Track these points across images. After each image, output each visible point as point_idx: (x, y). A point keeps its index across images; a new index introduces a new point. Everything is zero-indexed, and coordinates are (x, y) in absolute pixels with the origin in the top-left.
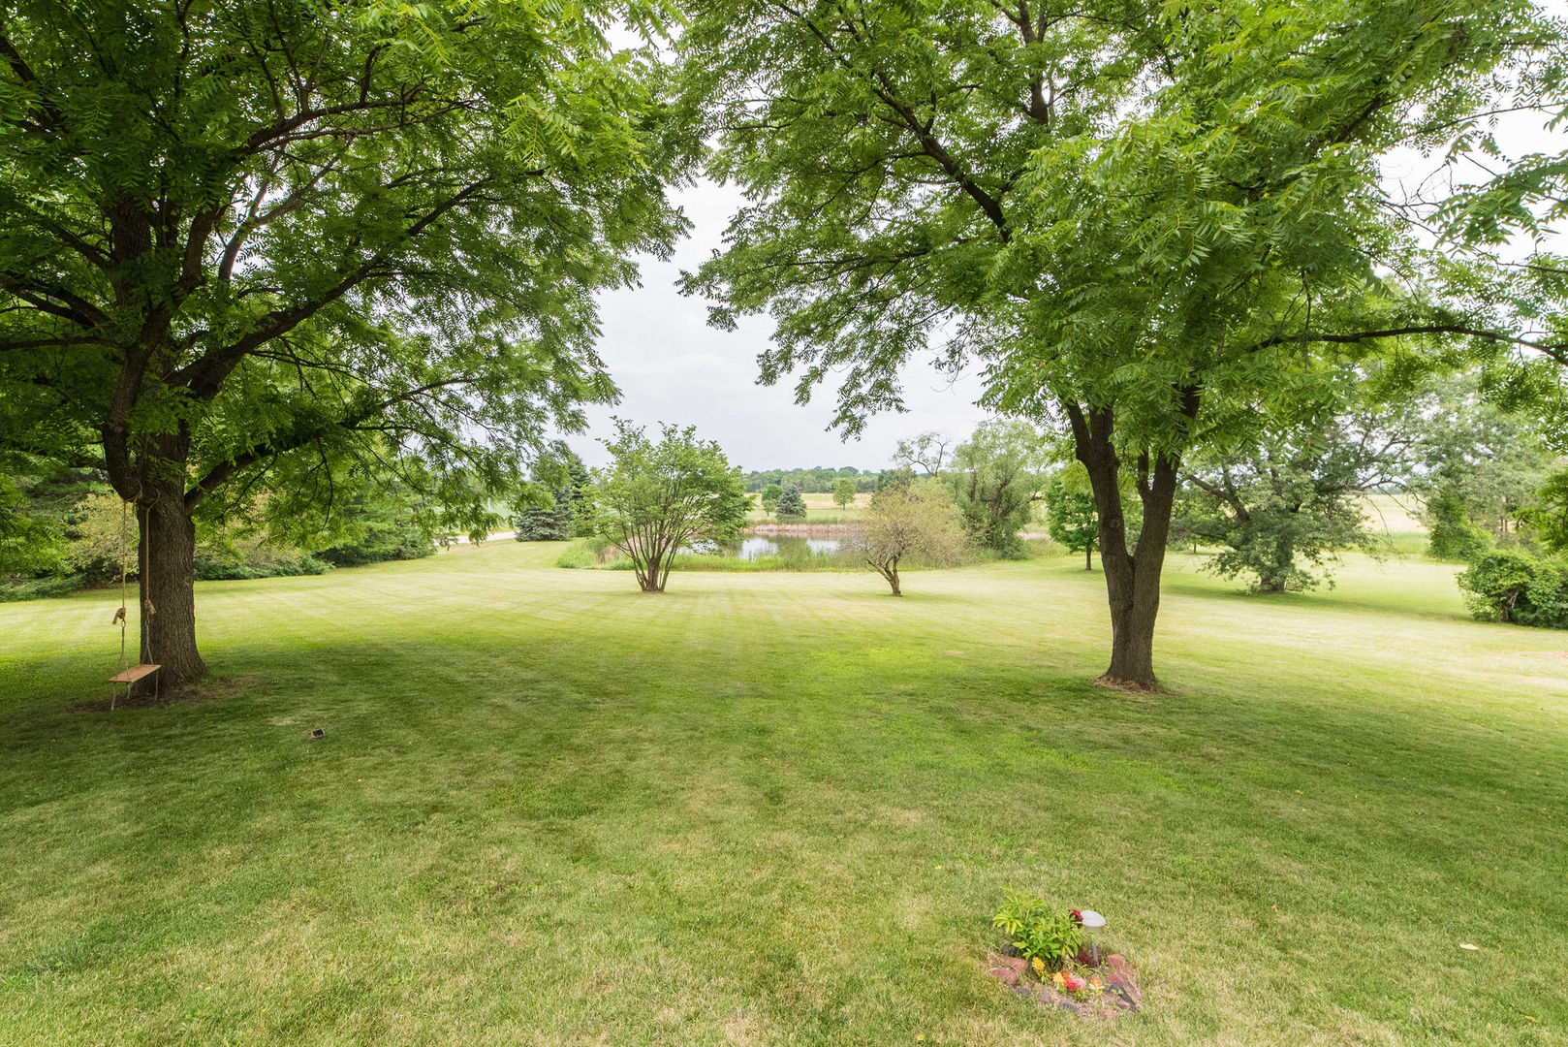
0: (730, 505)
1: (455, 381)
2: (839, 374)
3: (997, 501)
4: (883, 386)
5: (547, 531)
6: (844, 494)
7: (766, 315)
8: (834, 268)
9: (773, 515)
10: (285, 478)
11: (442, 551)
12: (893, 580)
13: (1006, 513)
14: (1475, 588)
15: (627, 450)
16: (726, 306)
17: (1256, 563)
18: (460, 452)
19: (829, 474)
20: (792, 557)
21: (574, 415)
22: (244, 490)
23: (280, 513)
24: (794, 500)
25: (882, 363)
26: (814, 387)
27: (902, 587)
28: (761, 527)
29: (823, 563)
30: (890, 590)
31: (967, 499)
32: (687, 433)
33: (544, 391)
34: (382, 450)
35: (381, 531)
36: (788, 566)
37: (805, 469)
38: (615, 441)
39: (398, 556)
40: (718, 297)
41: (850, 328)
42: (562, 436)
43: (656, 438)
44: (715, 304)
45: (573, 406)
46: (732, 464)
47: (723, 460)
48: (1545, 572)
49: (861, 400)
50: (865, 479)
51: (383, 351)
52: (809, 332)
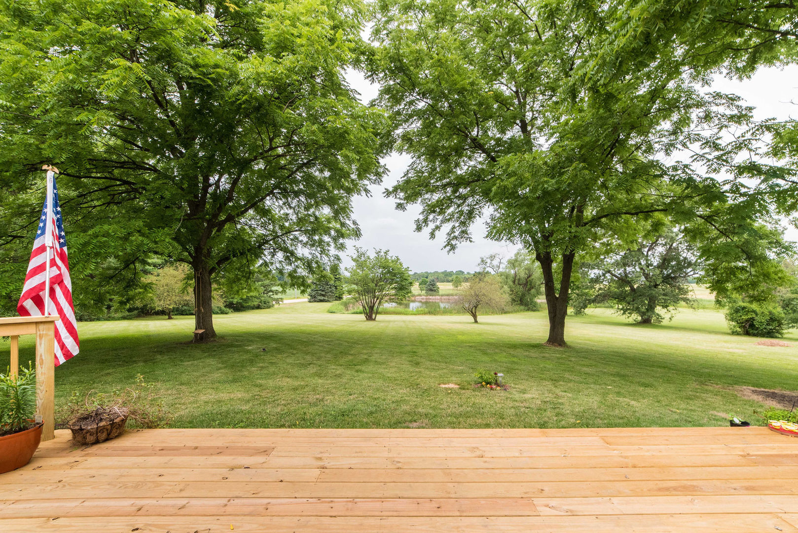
0: (404, 284)
1: (296, 231)
2: (447, 227)
3: (526, 285)
4: (464, 232)
5: (322, 298)
6: (457, 283)
7: (418, 204)
8: (444, 187)
9: (424, 292)
11: (276, 306)
12: (475, 316)
13: (529, 290)
14: (732, 320)
15: (360, 261)
16: (402, 202)
17: (637, 310)
18: (297, 259)
19: (450, 274)
20: (432, 309)
21: (341, 244)
24: (433, 285)
25: (463, 223)
26: (437, 233)
27: (478, 320)
28: (418, 297)
29: (445, 312)
30: (473, 321)
31: (511, 283)
32: (385, 253)
33: (330, 235)
35: (252, 297)
36: (430, 313)
37: (440, 271)
38: (355, 256)
39: (258, 307)
40: (399, 198)
41: (452, 209)
42: (337, 252)
43: (372, 255)
44: (398, 201)
45: (341, 241)
46: (405, 266)
47: (401, 264)
48: (763, 313)
49: (456, 238)
50: (467, 276)
51: (269, 219)
52: (434, 212)
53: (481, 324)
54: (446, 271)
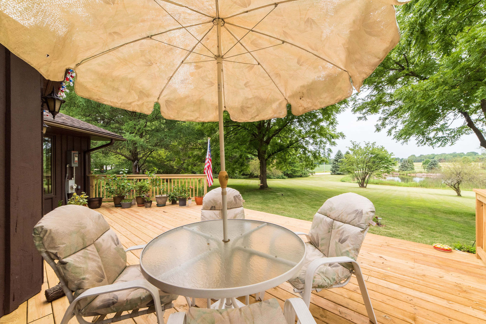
1: (307, 137)
5: (339, 172)
9: (425, 170)
10: (278, 157)
11: (311, 176)
12: (458, 190)
15: (355, 149)
18: (309, 152)
22: (272, 160)
23: (279, 163)
24: (436, 164)
27: (461, 194)
28: (419, 174)
32: (373, 144)
34: (294, 152)
35: (297, 170)
39: (301, 176)
43: (363, 146)
45: (333, 140)
53: (464, 197)
54: (454, 153)
